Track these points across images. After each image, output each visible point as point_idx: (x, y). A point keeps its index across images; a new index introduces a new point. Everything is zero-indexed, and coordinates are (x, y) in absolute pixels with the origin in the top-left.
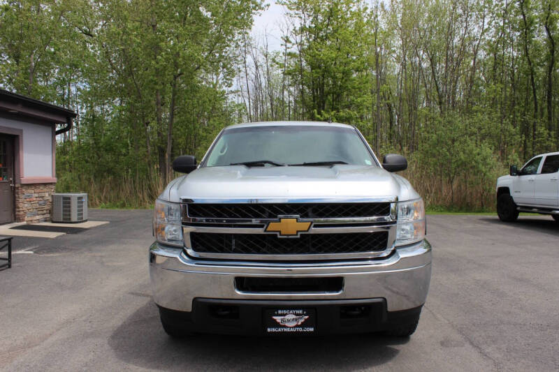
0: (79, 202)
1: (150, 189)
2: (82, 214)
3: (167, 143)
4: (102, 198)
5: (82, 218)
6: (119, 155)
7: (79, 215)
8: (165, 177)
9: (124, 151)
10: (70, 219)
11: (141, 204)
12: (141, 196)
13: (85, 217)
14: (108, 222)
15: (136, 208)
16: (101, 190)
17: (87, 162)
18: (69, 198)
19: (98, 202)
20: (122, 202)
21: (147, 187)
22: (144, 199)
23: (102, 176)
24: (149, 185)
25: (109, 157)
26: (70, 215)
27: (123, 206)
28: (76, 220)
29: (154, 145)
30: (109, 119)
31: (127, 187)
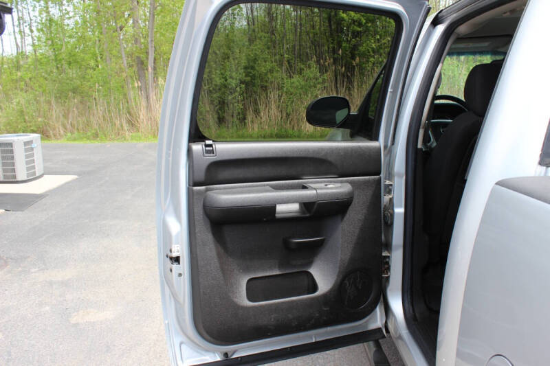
0: (26, 150)
1: (130, 113)
2: (34, 167)
3: (147, 53)
4: (69, 126)
5: (35, 173)
6: (87, 69)
7: (28, 169)
8: (147, 97)
9: (92, 63)
10: (15, 177)
11: (119, 134)
12: (118, 123)
13: (39, 170)
14: (75, 177)
15: (113, 139)
16: (66, 116)
17: (46, 79)
18: (11, 145)
19: (62, 132)
20: (93, 131)
21: (125, 111)
22: (122, 126)
23: (66, 97)
24: (128, 108)
25: (72, 72)
26: (14, 170)
27: (96, 136)
28: (25, 178)
29: (130, 55)
30: (71, 22)
31: (99, 111)
